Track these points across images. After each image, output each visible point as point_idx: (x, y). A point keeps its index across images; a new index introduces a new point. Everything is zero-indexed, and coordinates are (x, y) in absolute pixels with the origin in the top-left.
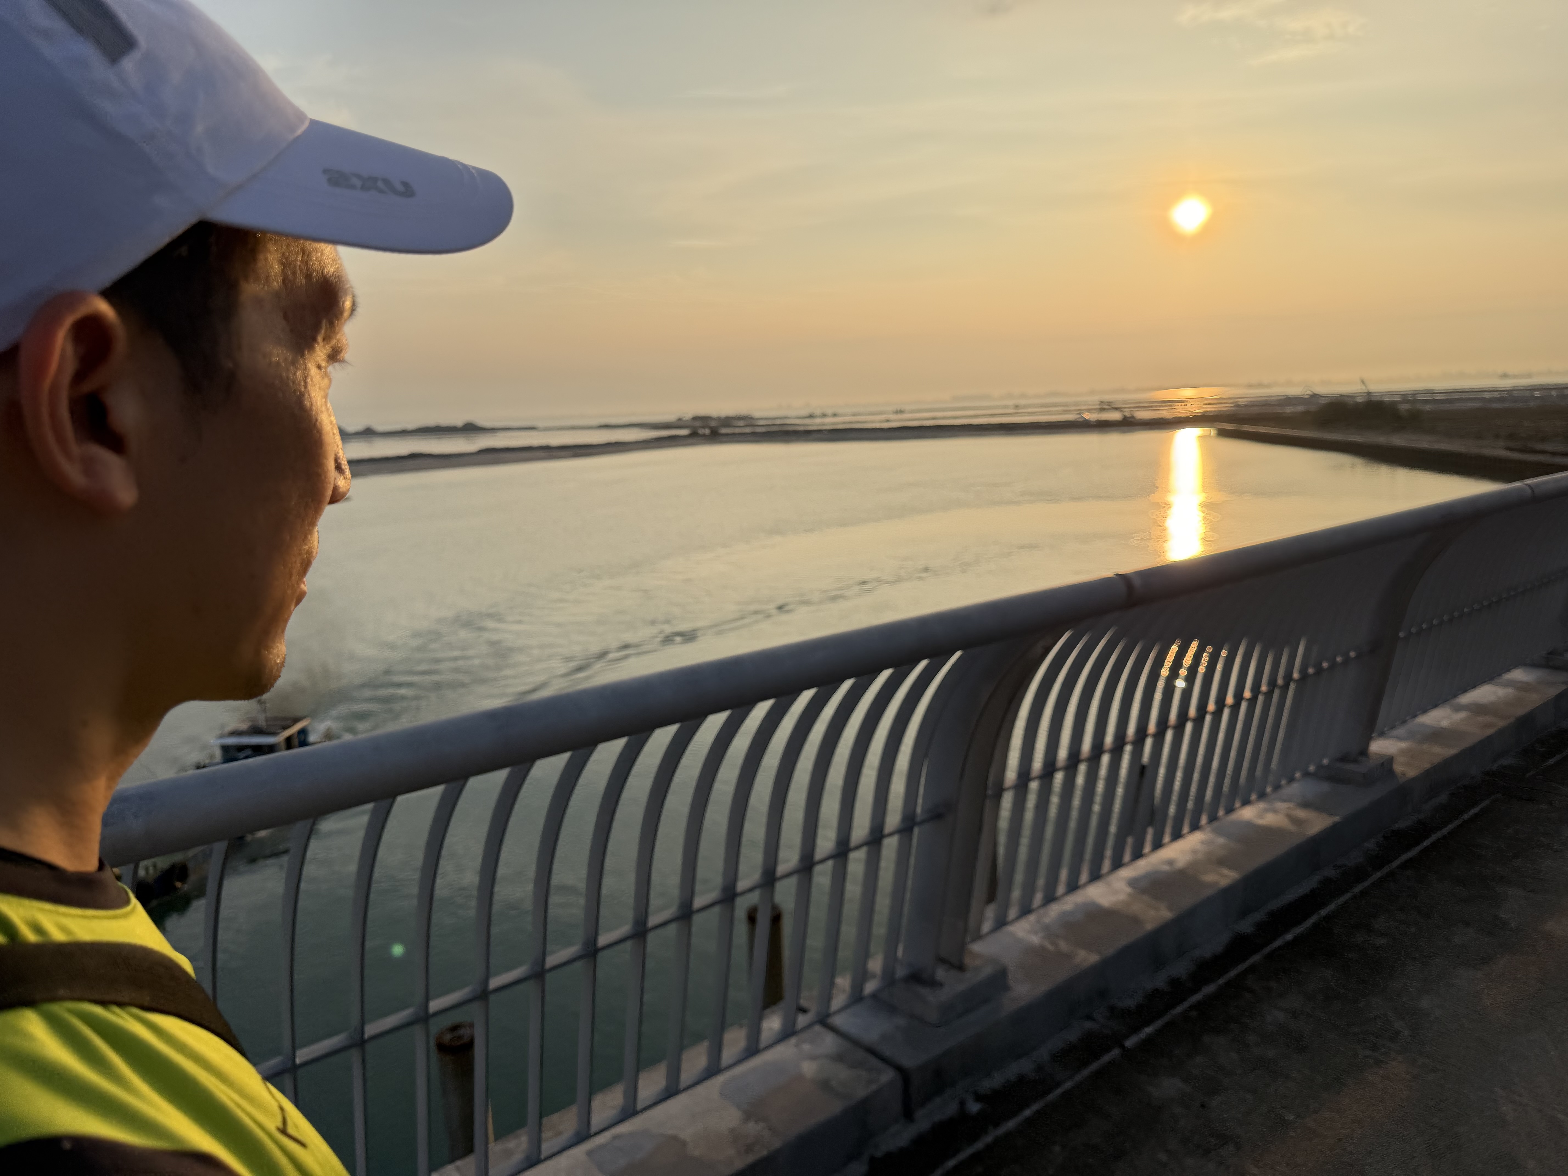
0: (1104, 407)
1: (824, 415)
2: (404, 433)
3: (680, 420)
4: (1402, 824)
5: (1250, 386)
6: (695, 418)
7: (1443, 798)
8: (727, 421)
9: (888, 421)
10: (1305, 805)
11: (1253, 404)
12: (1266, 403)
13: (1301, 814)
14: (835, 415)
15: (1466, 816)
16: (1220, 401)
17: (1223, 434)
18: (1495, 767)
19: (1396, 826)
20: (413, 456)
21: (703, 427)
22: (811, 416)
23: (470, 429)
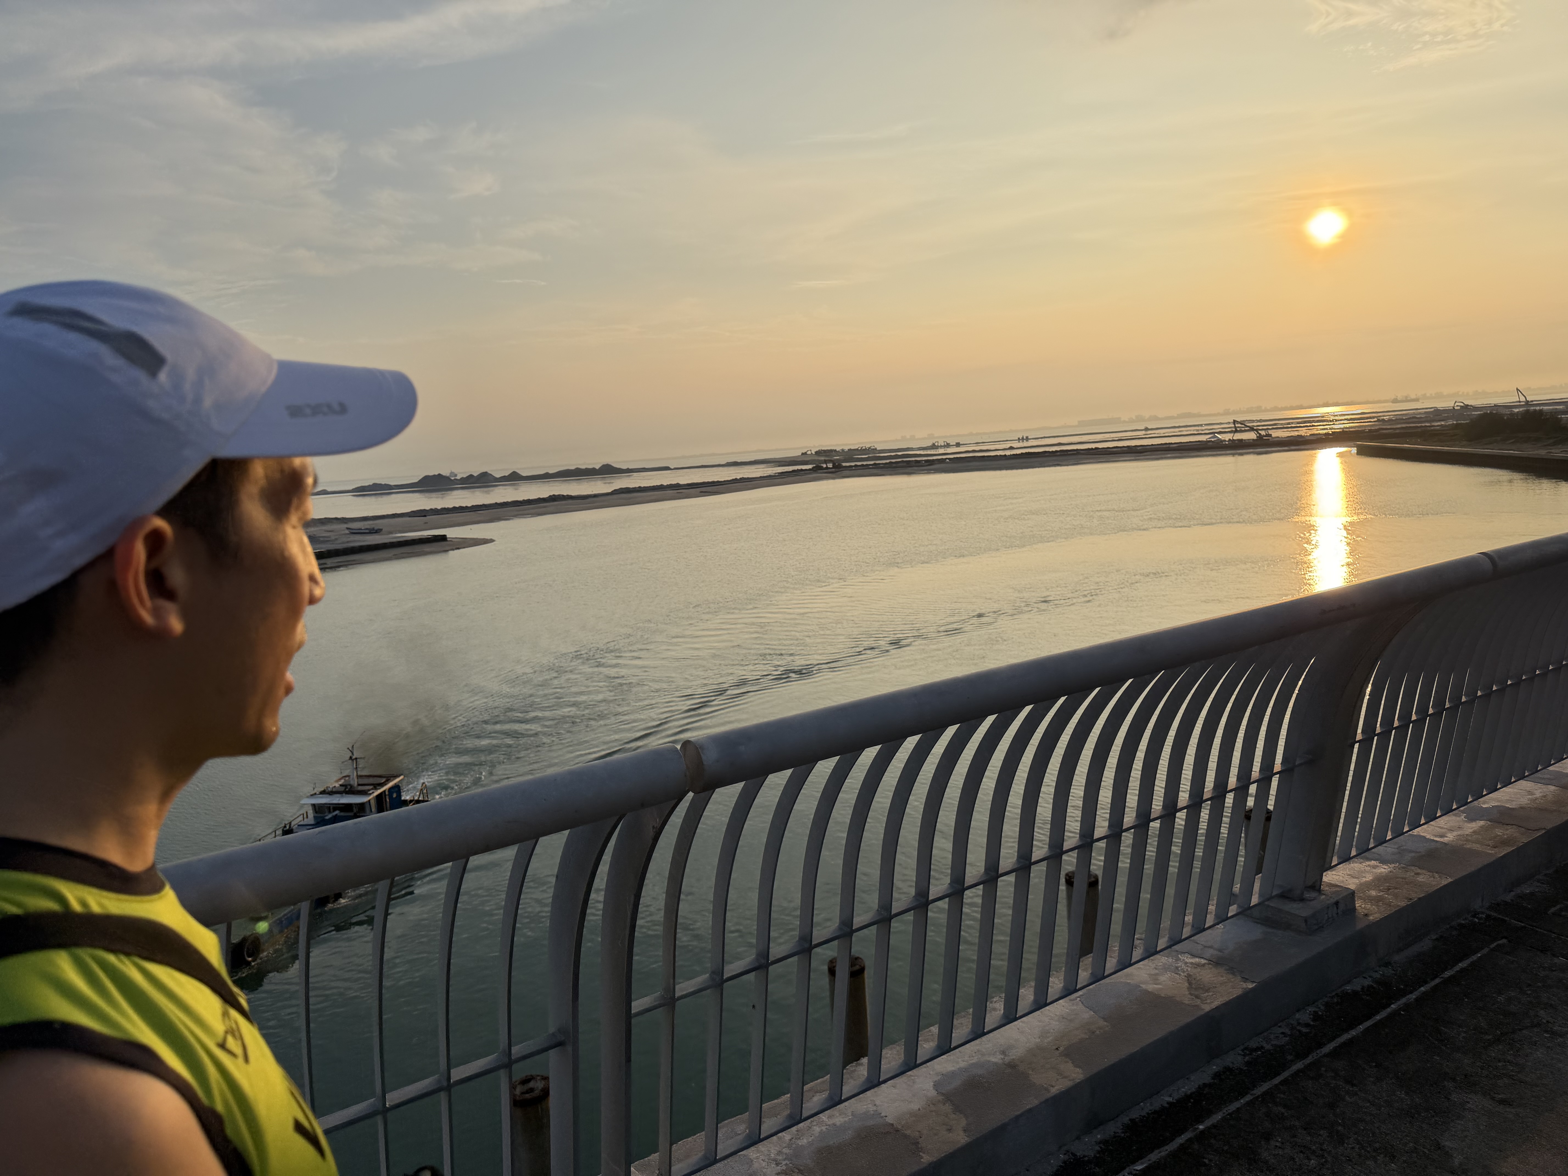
0: (1238, 426)
1: (948, 445)
2: (546, 477)
3: (804, 454)
4: (1357, 985)
5: (1395, 401)
6: (818, 453)
7: (1426, 945)
8: (850, 454)
9: (1011, 448)
10: (1217, 962)
11: (1398, 420)
12: (1412, 418)
13: (1208, 975)
14: (958, 445)
15: (1447, 974)
16: (1362, 417)
17: (1363, 452)
18: (1509, 897)
19: (1348, 988)
20: (553, 498)
21: (826, 462)
22: (934, 447)
23: (608, 471)
